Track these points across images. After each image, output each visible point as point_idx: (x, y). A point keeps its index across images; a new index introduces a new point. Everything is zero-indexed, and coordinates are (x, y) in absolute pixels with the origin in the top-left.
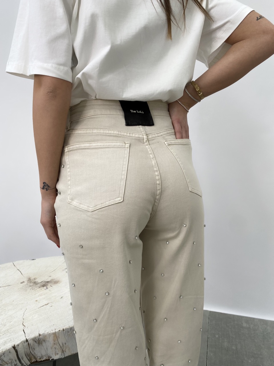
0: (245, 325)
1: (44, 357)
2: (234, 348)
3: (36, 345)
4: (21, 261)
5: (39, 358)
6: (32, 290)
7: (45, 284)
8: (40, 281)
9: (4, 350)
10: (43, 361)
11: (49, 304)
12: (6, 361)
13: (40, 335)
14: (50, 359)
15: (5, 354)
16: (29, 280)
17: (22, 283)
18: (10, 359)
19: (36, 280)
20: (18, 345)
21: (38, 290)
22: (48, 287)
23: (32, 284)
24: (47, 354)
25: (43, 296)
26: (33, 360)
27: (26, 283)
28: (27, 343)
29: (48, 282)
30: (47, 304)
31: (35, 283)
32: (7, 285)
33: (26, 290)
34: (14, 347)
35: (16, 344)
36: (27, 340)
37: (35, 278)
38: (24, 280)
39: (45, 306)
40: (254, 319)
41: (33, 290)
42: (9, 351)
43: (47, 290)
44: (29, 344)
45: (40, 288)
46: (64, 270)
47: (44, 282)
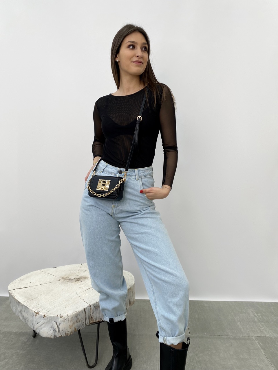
0: (206, 305)
1: (98, 318)
2: (202, 317)
3: (95, 309)
4: (46, 269)
5: (95, 319)
6: (70, 283)
7: (78, 280)
8: (72, 278)
9: (79, 311)
10: (97, 322)
11: (91, 289)
12: (80, 319)
13: (97, 303)
14: (101, 321)
15: (80, 314)
16: (63, 278)
17: (59, 280)
18: (82, 318)
19: (70, 278)
20: (86, 308)
21: (75, 283)
22: (81, 280)
23: (68, 280)
24: (100, 317)
25: (83, 285)
26: (91, 322)
27: (62, 280)
28: (90, 308)
29: (79, 278)
30: (90, 288)
31: (69, 279)
32: (49, 282)
33: (67, 284)
34: (84, 309)
35: (85, 307)
36: (90, 306)
37: (67, 277)
38: (60, 279)
39: (89, 289)
40: (211, 301)
41: (72, 283)
42: (81, 312)
43: (83, 282)
44: (91, 308)
45: (75, 281)
46: (85, 272)
47: (76, 278)
